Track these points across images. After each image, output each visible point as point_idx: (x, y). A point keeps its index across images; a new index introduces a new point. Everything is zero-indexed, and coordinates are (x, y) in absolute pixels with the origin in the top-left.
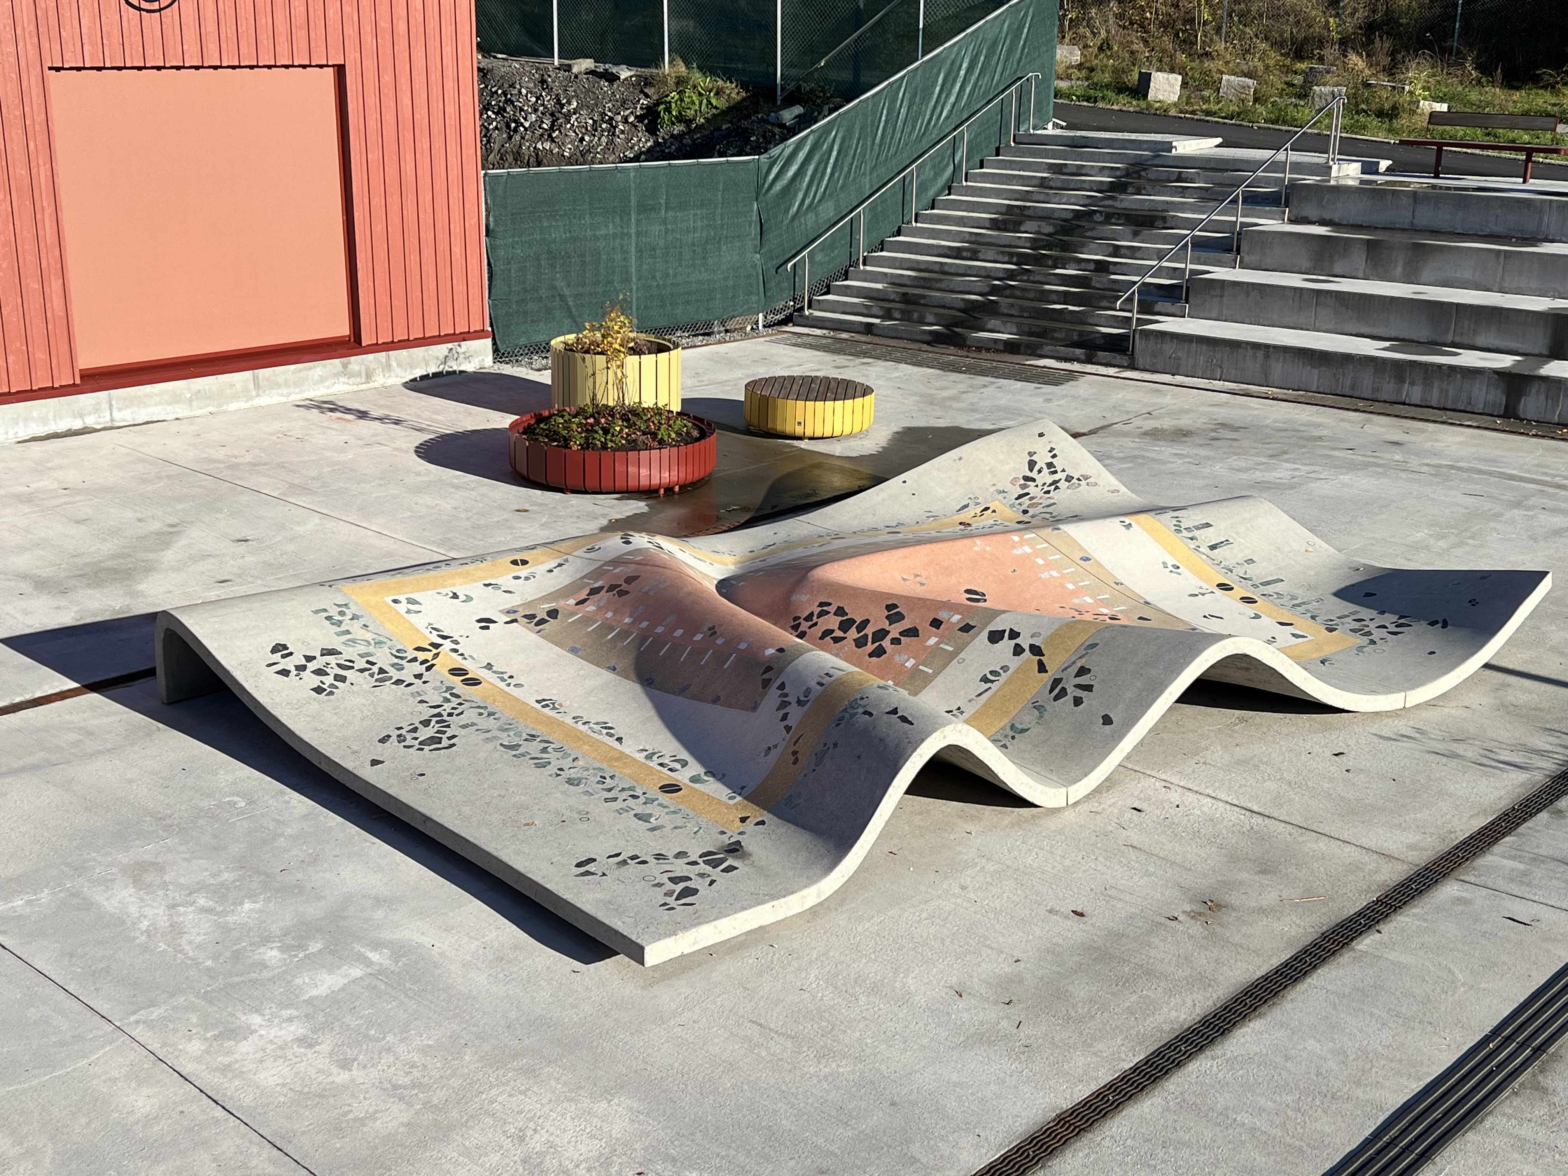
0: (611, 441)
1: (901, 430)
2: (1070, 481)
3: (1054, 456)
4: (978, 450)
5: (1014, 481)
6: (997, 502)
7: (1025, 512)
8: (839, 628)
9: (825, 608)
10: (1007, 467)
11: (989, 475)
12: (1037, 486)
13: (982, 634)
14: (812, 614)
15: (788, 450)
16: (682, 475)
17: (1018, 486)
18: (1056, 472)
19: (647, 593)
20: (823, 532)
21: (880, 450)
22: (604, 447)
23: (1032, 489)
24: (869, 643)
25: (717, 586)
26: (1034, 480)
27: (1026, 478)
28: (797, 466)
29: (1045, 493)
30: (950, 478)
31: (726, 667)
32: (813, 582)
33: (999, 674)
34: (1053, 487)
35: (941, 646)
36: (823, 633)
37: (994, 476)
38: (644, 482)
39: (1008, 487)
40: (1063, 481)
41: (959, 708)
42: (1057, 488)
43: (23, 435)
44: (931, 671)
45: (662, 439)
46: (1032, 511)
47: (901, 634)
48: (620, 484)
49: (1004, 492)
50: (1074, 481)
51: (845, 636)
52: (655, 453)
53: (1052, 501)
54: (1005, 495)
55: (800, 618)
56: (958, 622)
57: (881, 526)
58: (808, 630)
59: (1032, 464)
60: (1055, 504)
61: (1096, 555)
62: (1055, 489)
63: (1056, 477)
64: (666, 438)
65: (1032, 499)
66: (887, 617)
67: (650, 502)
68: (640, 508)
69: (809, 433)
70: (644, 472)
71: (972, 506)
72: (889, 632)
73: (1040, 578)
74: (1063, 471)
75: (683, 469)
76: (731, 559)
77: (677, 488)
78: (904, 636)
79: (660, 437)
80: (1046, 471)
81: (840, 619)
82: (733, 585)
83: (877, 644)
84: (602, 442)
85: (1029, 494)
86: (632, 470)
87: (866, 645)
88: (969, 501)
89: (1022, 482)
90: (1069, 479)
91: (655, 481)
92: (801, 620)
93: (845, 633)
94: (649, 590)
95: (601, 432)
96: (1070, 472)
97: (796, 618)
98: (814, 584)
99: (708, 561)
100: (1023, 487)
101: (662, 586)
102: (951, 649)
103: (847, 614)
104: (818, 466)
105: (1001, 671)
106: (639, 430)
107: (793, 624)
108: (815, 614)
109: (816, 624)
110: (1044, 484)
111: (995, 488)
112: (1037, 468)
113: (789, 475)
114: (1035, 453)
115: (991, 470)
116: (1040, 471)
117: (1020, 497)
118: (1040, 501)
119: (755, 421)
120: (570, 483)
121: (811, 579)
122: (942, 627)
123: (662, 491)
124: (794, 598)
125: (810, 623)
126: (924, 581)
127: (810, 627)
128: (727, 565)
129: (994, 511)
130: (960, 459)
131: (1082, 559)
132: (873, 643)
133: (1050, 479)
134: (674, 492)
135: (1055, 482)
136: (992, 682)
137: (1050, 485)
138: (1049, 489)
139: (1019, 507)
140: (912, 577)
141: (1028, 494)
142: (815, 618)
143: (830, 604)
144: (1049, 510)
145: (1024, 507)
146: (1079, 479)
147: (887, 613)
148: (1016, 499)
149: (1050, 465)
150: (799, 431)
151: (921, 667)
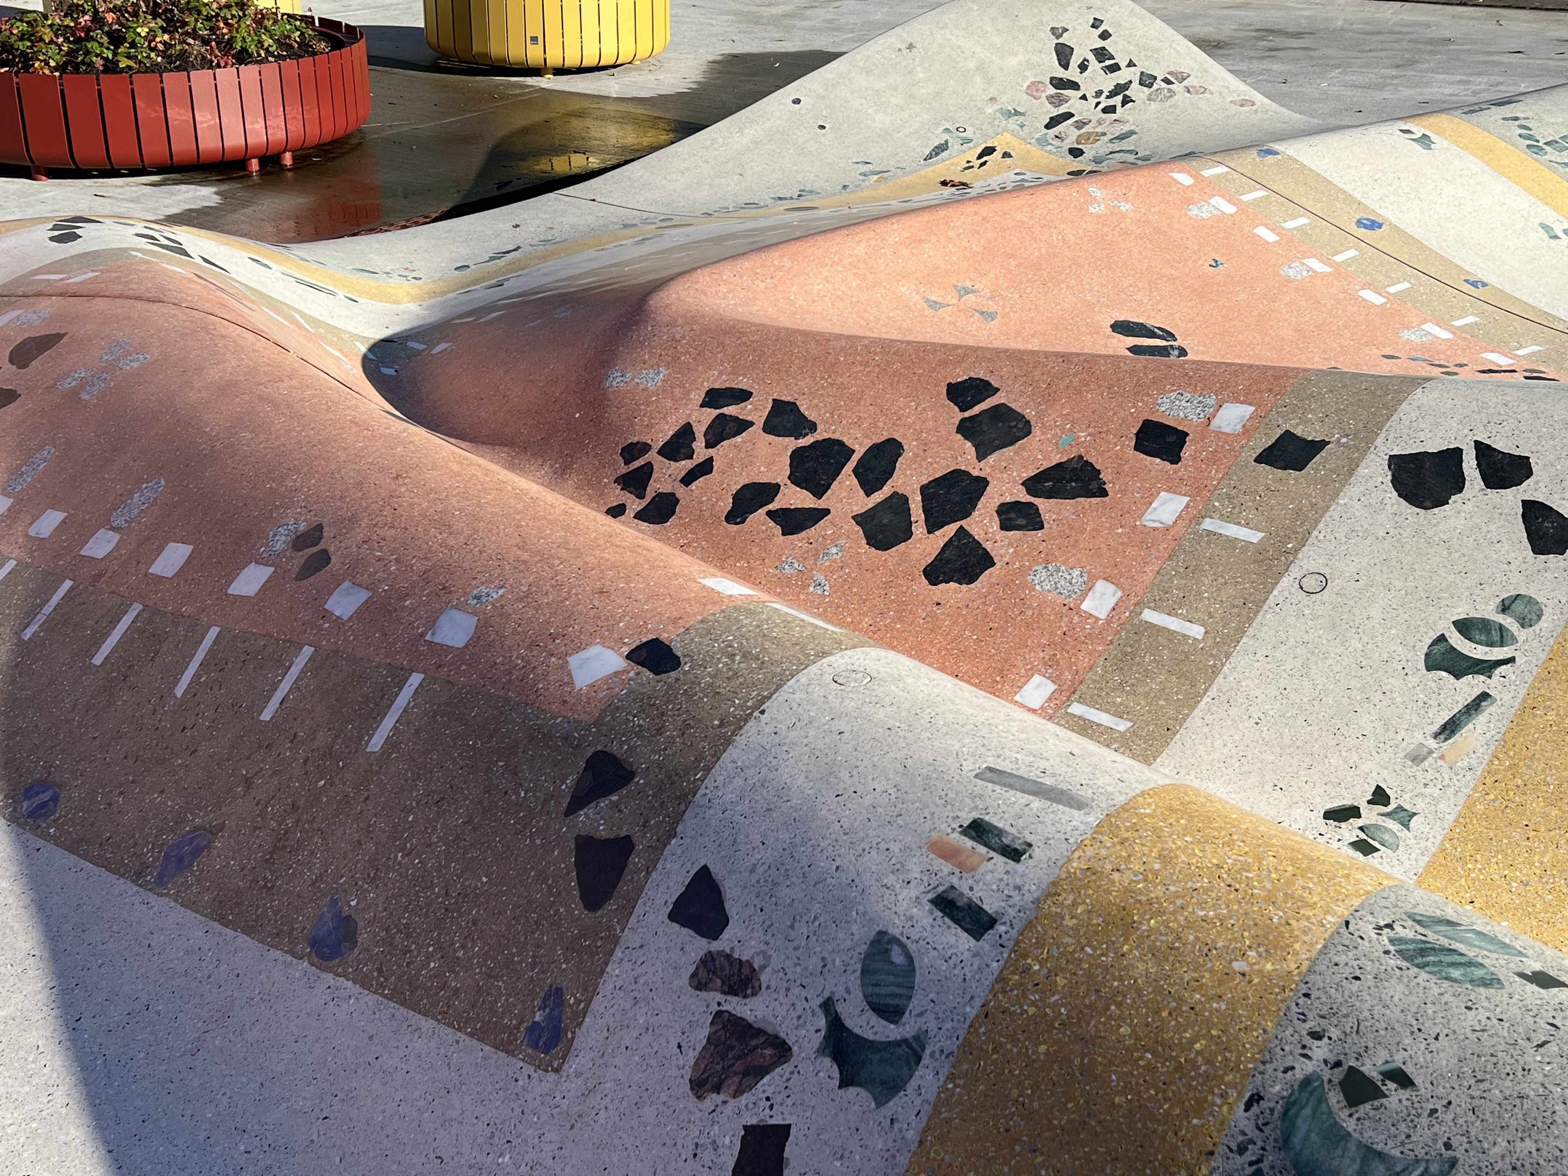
0: (129, 57)
1: (719, 58)
2: (1150, 86)
3: (1105, 36)
4: (945, 27)
5: (1033, 89)
6: (1007, 136)
7: (1076, 153)
8: (794, 479)
9: (730, 410)
10: (1012, 62)
11: (978, 79)
12: (1084, 97)
13: (1362, 471)
14: (686, 433)
15: (517, 92)
16: (296, 128)
17: (1044, 99)
18: (1115, 68)
19: (74, 395)
20: (633, 217)
21: (694, 86)
22: (111, 67)
23: (1073, 102)
24: (919, 529)
25: (365, 359)
26: (1075, 86)
27: (1059, 83)
28: (537, 117)
29: (1105, 110)
30: (895, 88)
31: (376, 743)
32: (672, 324)
33: (1503, 637)
34: (1119, 98)
35: (1208, 524)
36: (738, 497)
37: (989, 81)
38: (209, 143)
39: (1024, 103)
40: (1135, 85)
41: (1380, 797)
42: (1126, 101)
44: (1196, 631)
45: (244, 50)
46: (1090, 151)
47: (1033, 485)
48: (154, 150)
49: (1017, 113)
50: (1158, 84)
51: (821, 504)
52: (226, 75)
53: (1126, 128)
54: (1021, 119)
55: (645, 448)
56: (1247, 431)
57: (763, 197)
58: (681, 491)
59: (1064, 54)
60: (1132, 133)
61: (1387, 212)
62: (1124, 104)
63: (1121, 77)
64: (253, 49)
65: (1080, 125)
66: (966, 429)
67: (224, 187)
68: (203, 198)
69: (554, 59)
70: (205, 119)
71: (955, 146)
72: (982, 483)
73: (1289, 280)
74: (1131, 64)
75: (294, 111)
76: (410, 287)
77: (288, 159)
78: (1049, 495)
79: (238, 46)
80: (1095, 65)
81: (791, 444)
82: (418, 353)
83: (950, 530)
84: (106, 59)
85: (1071, 115)
86: (177, 115)
87: (907, 535)
88: (946, 136)
89: (1052, 91)
90: (1147, 80)
91: (234, 140)
92: (652, 456)
93: (819, 492)
94: (83, 384)
95: (105, 40)
96: (1146, 65)
97: (632, 451)
98: (678, 332)
99: (341, 294)
100: (1056, 100)
101: (130, 365)
102: (1255, 537)
103: (813, 427)
104: (581, 114)
105: (1508, 621)
106: (194, 34)
107: (623, 469)
108: (700, 430)
109: (706, 468)
110: (1099, 93)
111: (996, 107)
112: (1075, 61)
113: (525, 130)
114: (1066, 30)
115: (981, 68)
116: (1083, 67)
117: (1053, 123)
118: (1099, 130)
119: (447, 43)
120: (40, 151)
121: (666, 319)
122: (1186, 453)
123: (254, 164)
124: (616, 381)
125: (686, 465)
126: (991, 307)
127: (688, 479)
128: (397, 302)
129: (1006, 155)
130: (911, 47)
131: (1359, 223)
132: (932, 526)
133: (1109, 82)
134: (282, 168)
135: (1119, 89)
136: (1486, 668)
137: (1112, 94)
138: (1111, 102)
139: (1056, 142)
140: (951, 298)
141: (1069, 115)
142: (699, 444)
143: (743, 396)
144: (1125, 145)
145: (1070, 142)
146: (1167, 81)
147: (958, 416)
148: (1048, 126)
149: (1101, 54)
150: (534, 55)
151: (1150, 616)
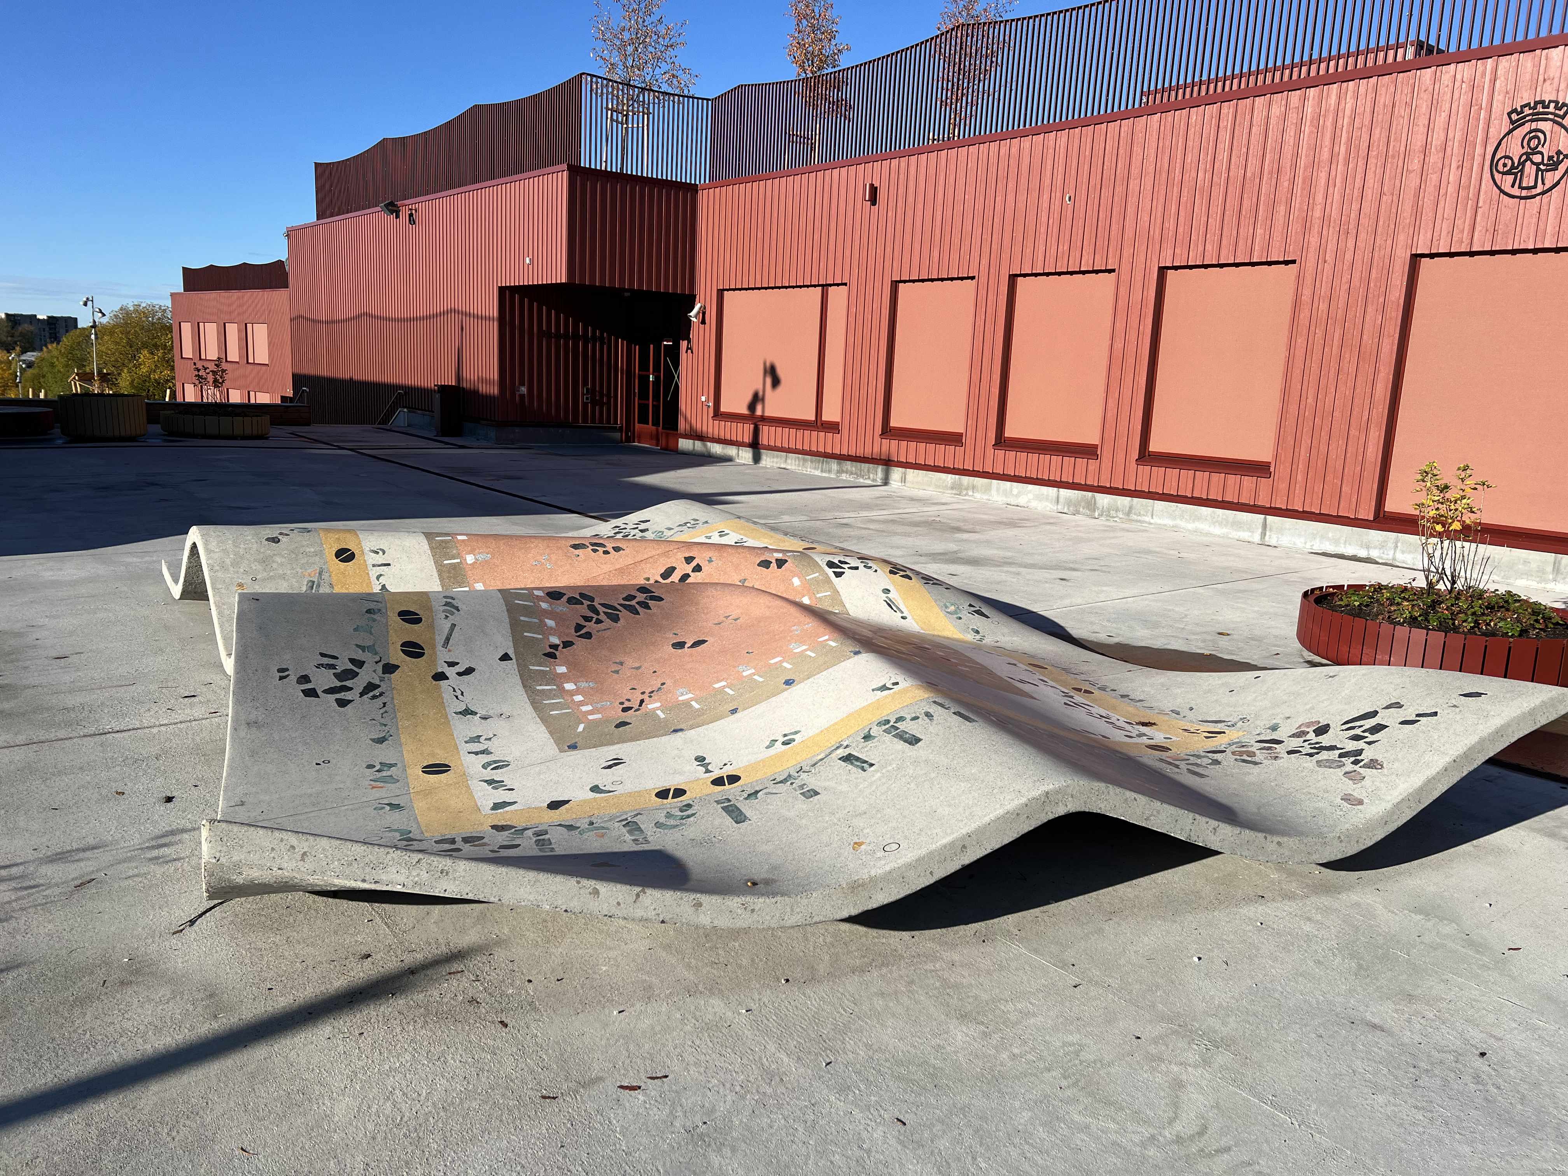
43: (1316, 549)
